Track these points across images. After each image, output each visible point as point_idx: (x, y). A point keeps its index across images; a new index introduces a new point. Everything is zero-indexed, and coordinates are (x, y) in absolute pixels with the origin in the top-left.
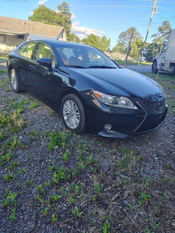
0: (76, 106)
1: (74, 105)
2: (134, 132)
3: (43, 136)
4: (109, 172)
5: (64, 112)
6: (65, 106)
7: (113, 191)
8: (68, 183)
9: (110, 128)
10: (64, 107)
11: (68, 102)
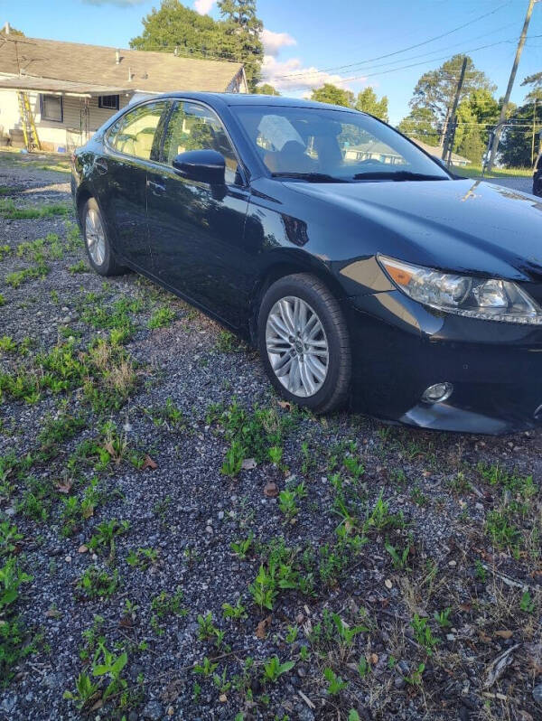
0: (315, 316)
1: (309, 314)
2: (536, 412)
3: (202, 423)
4: (453, 563)
5: (270, 339)
6: (273, 316)
7: (483, 644)
8: (306, 607)
9: (444, 398)
10: (269, 321)
11: (284, 305)
